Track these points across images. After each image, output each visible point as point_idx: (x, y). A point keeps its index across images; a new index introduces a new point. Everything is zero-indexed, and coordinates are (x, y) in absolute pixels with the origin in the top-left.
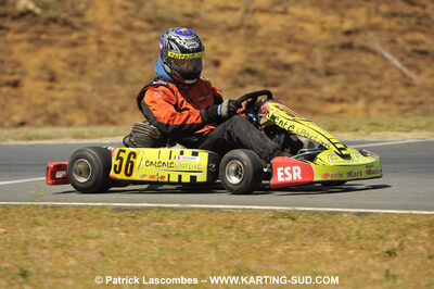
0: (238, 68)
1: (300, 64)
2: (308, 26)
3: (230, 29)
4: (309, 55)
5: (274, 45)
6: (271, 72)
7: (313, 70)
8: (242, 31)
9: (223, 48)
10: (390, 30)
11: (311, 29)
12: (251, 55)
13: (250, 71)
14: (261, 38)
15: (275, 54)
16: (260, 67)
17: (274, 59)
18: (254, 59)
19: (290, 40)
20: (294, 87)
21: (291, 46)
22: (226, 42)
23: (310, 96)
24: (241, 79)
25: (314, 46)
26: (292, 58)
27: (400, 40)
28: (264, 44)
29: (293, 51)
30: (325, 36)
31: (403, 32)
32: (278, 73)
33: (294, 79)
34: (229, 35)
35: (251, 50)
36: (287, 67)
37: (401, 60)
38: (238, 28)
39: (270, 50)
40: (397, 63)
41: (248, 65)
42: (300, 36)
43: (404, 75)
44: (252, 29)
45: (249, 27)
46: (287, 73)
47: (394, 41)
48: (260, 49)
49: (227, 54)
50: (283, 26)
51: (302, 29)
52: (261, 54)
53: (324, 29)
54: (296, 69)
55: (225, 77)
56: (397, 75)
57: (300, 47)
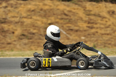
0: (20, 34)
1: (37, 33)
2: (38, 22)
3: (16, 23)
4: (39, 30)
5: (29, 27)
6: (29, 35)
7: (41, 35)
8: (20, 23)
9: (15, 28)
10: (61, 23)
11: (39, 23)
12: (23, 30)
13: (23, 35)
14: (25, 25)
15: (30, 30)
16: (26, 34)
17: (29, 31)
18: (24, 31)
19: (33, 26)
20: (36, 39)
21: (34, 28)
22: (15, 26)
23: (41, 42)
24: (21, 37)
25: (40, 28)
26: (35, 31)
27: (65, 26)
28: (26, 27)
29: (35, 29)
30: (43, 25)
31: (65, 24)
32: (31, 35)
33: (36, 37)
34: (16, 24)
35: (23, 29)
36: (34, 34)
37: (66, 32)
38: (18, 22)
39: (28, 29)
40: (64, 33)
41: (23, 33)
42: (36, 25)
43: (67, 36)
44: (22, 23)
45: (22, 22)
46: (34, 36)
47: (63, 26)
48: (25, 28)
49: (16, 30)
50: (31, 22)
51: (36, 23)
52: (26, 30)
53: (43, 23)
54: (36, 34)
55: (16, 37)
56: (65, 36)
57: (37, 28)
